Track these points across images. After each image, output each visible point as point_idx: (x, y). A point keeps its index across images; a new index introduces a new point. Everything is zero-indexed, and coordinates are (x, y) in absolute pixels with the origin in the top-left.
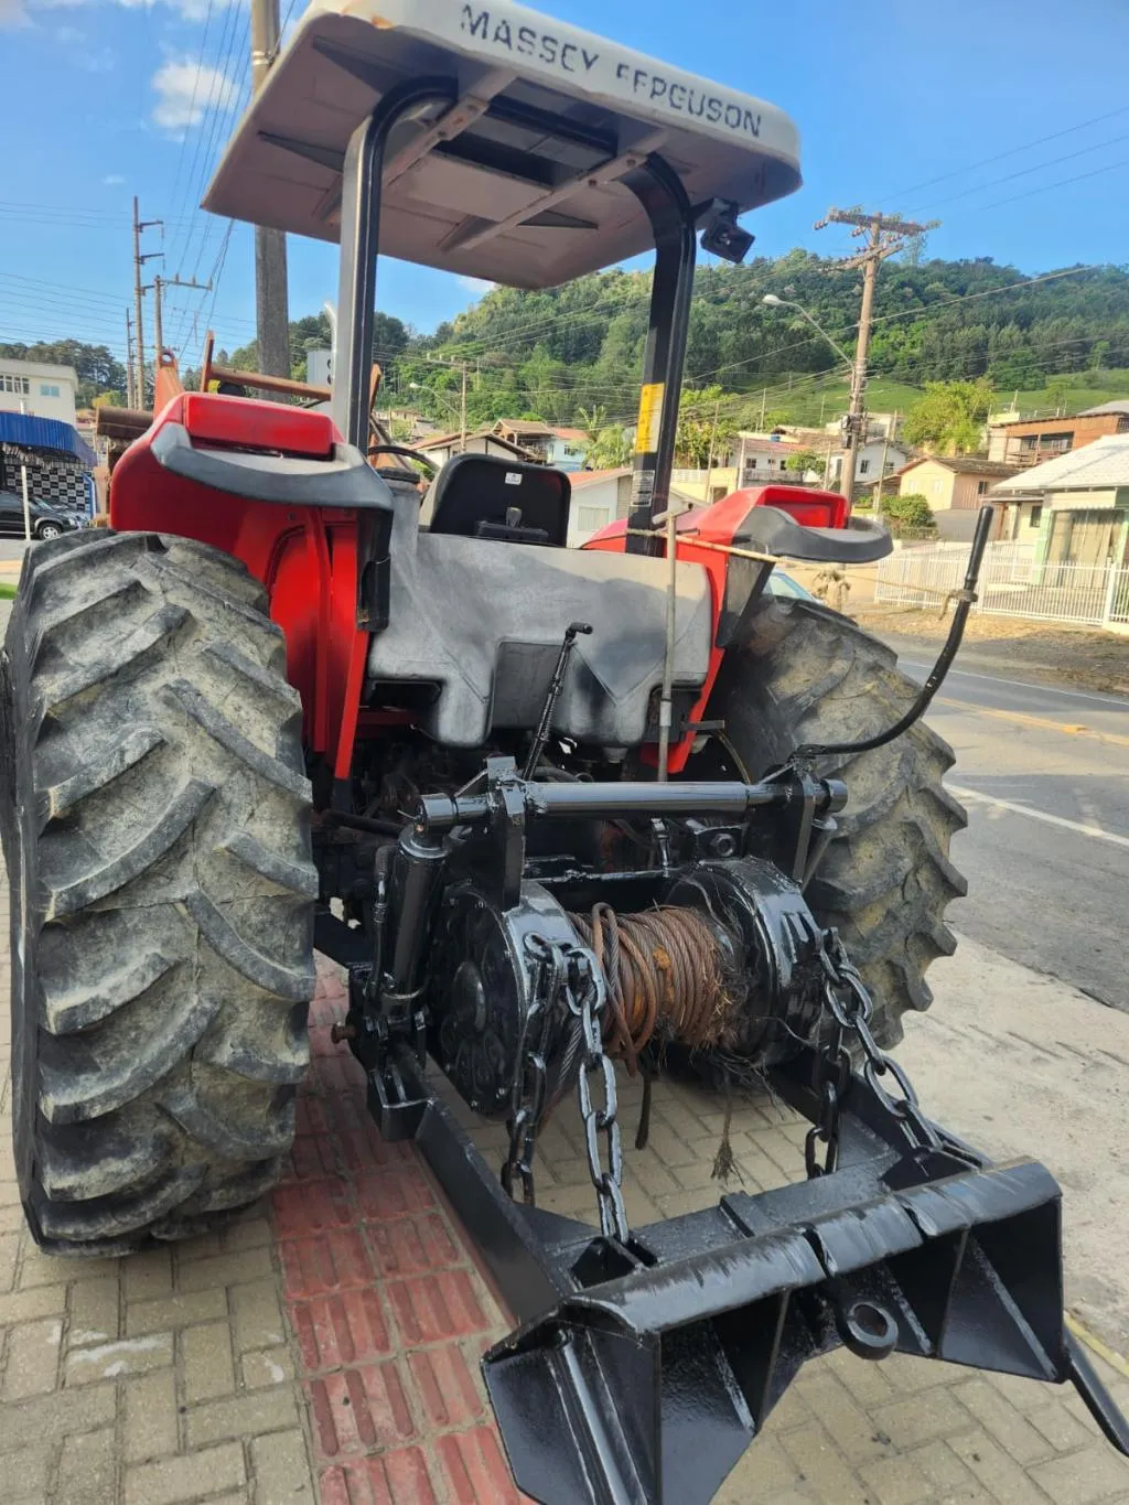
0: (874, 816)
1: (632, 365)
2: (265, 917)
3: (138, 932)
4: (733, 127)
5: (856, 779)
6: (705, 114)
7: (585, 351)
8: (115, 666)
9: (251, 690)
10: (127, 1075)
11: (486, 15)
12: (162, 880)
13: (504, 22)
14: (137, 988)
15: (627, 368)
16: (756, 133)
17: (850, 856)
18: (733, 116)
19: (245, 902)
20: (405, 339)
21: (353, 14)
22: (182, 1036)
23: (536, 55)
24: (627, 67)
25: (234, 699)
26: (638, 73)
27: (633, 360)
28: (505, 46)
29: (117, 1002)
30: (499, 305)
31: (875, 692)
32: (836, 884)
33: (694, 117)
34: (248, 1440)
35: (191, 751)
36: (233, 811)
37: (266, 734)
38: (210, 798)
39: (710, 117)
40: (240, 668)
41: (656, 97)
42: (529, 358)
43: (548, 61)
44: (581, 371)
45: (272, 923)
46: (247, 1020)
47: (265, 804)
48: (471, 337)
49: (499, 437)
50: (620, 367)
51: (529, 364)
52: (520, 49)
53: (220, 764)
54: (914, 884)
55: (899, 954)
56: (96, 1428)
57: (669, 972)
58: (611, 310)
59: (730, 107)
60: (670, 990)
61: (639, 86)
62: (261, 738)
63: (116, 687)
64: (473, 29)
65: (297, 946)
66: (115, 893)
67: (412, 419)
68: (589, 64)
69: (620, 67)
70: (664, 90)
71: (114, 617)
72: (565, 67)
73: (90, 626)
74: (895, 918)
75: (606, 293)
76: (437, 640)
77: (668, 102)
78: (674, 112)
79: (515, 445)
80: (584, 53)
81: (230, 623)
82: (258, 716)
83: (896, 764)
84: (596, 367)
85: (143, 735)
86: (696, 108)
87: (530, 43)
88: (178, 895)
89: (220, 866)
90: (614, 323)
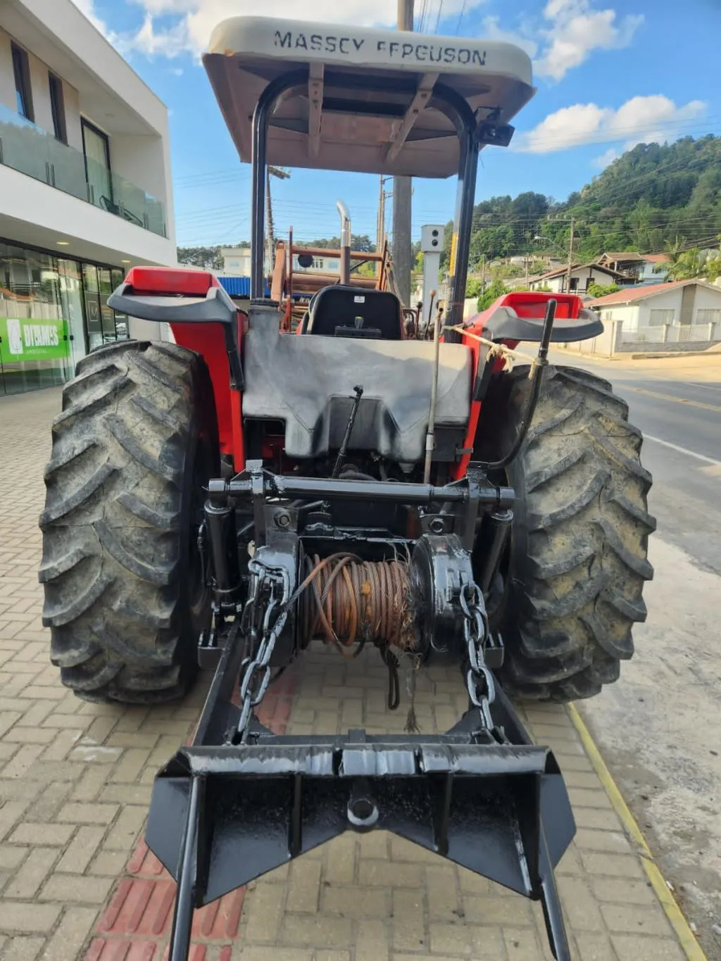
0: (563, 516)
1: (716, 204)
2: (141, 538)
3: (76, 538)
4: (464, 63)
5: (558, 490)
6: (442, 58)
7: (678, 198)
8: (83, 406)
9: (151, 421)
10: (69, 607)
11: (289, 34)
12: (87, 513)
13: (301, 35)
14: (70, 565)
15: (711, 206)
16: (482, 63)
17: (548, 542)
18: (464, 56)
19: (131, 529)
20: (546, 207)
21: (215, 52)
22: (92, 592)
23: (323, 49)
24: (383, 43)
25: (142, 425)
26: (392, 44)
27: (716, 200)
28: (304, 48)
29: (61, 570)
30: (615, 175)
31: (587, 431)
32: (537, 560)
33: (435, 63)
34: (124, 805)
35: (111, 450)
36: (127, 482)
37: (157, 444)
38: (114, 475)
39: (446, 60)
40: (145, 408)
41: (406, 56)
42: (633, 209)
43: (332, 51)
44: (675, 213)
45: (145, 541)
46: (129, 590)
47: (146, 479)
48: (592, 200)
49: (603, 266)
50: (705, 207)
51: (633, 213)
52: (313, 48)
53: (124, 457)
54: (599, 566)
55: (588, 614)
56: (67, 782)
57: (369, 596)
58: (701, 167)
59: (461, 51)
60: (369, 608)
61: (394, 52)
62: (152, 445)
63: (84, 417)
64: (282, 44)
65: (163, 555)
66: (63, 517)
67: (547, 259)
68: (358, 47)
69: (379, 44)
70: (412, 50)
71: (98, 383)
72: (342, 52)
73: (85, 387)
74: (581, 588)
75: (698, 154)
76: (278, 396)
77: (415, 57)
78: (421, 63)
79: (615, 271)
80: (355, 41)
81: (155, 386)
82: (154, 434)
83: (589, 482)
84: (686, 208)
85: (86, 441)
86: (436, 56)
87: (318, 43)
88: (91, 521)
89: (117, 509)
90: (702, 176)
